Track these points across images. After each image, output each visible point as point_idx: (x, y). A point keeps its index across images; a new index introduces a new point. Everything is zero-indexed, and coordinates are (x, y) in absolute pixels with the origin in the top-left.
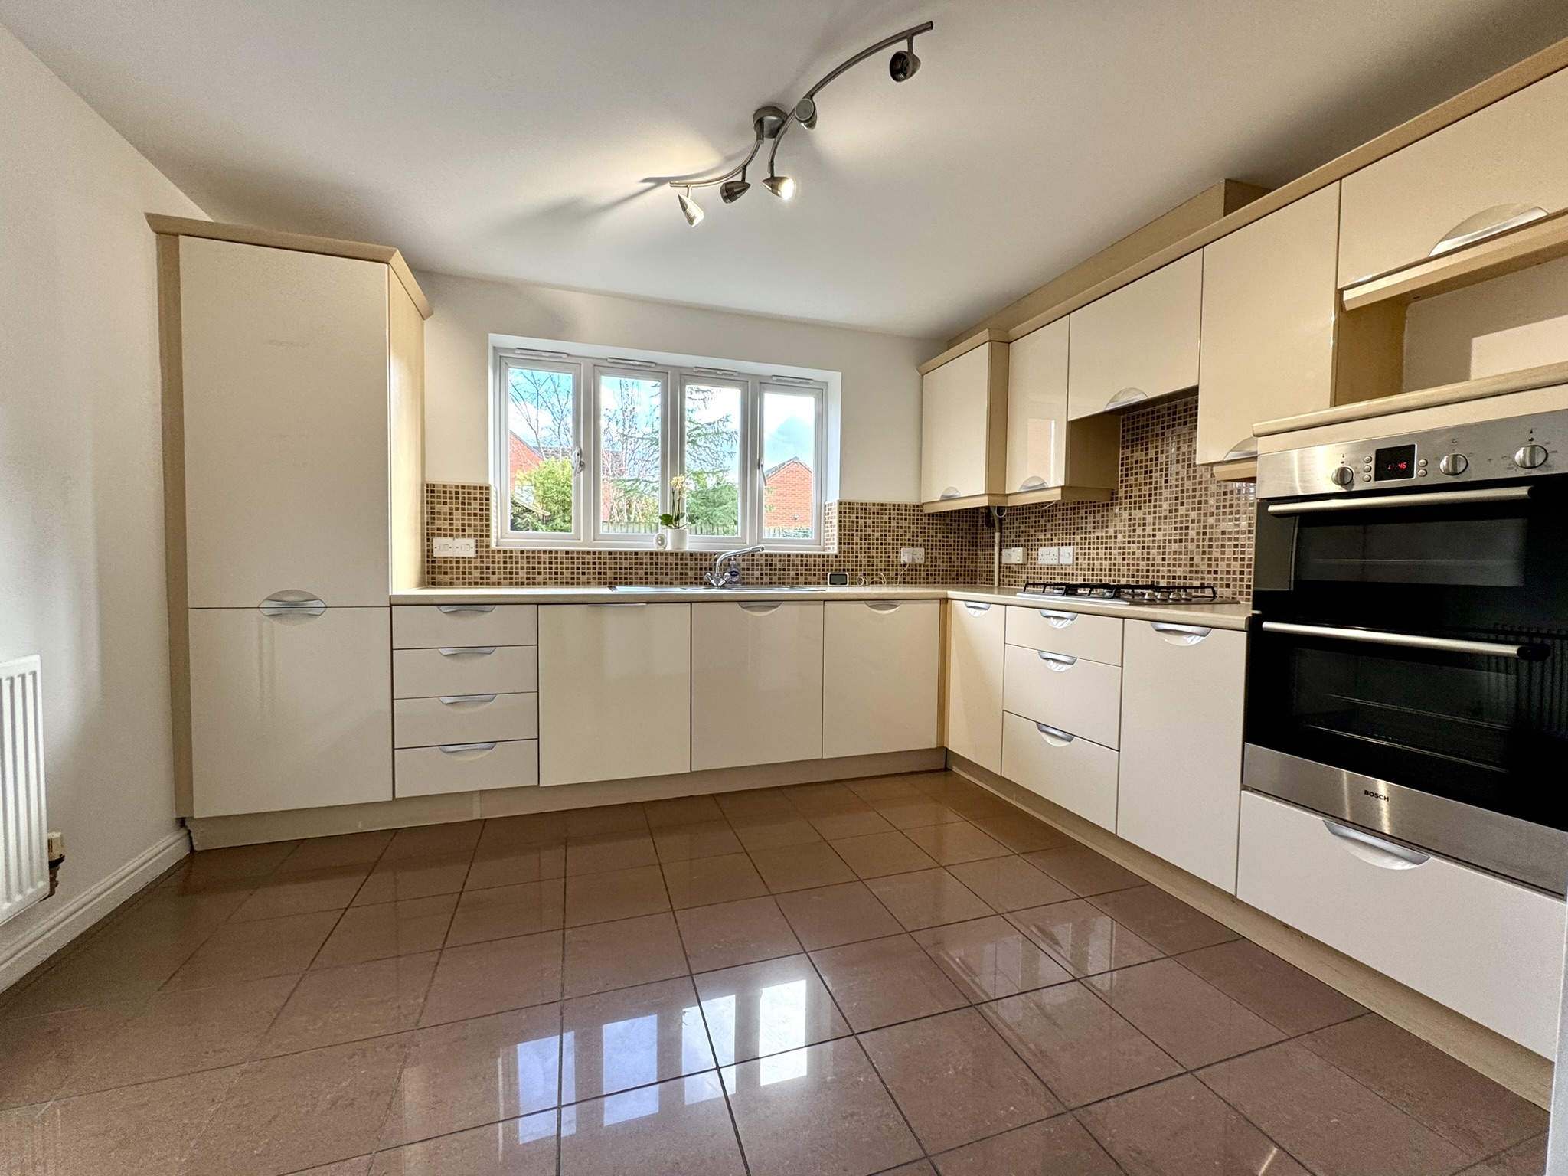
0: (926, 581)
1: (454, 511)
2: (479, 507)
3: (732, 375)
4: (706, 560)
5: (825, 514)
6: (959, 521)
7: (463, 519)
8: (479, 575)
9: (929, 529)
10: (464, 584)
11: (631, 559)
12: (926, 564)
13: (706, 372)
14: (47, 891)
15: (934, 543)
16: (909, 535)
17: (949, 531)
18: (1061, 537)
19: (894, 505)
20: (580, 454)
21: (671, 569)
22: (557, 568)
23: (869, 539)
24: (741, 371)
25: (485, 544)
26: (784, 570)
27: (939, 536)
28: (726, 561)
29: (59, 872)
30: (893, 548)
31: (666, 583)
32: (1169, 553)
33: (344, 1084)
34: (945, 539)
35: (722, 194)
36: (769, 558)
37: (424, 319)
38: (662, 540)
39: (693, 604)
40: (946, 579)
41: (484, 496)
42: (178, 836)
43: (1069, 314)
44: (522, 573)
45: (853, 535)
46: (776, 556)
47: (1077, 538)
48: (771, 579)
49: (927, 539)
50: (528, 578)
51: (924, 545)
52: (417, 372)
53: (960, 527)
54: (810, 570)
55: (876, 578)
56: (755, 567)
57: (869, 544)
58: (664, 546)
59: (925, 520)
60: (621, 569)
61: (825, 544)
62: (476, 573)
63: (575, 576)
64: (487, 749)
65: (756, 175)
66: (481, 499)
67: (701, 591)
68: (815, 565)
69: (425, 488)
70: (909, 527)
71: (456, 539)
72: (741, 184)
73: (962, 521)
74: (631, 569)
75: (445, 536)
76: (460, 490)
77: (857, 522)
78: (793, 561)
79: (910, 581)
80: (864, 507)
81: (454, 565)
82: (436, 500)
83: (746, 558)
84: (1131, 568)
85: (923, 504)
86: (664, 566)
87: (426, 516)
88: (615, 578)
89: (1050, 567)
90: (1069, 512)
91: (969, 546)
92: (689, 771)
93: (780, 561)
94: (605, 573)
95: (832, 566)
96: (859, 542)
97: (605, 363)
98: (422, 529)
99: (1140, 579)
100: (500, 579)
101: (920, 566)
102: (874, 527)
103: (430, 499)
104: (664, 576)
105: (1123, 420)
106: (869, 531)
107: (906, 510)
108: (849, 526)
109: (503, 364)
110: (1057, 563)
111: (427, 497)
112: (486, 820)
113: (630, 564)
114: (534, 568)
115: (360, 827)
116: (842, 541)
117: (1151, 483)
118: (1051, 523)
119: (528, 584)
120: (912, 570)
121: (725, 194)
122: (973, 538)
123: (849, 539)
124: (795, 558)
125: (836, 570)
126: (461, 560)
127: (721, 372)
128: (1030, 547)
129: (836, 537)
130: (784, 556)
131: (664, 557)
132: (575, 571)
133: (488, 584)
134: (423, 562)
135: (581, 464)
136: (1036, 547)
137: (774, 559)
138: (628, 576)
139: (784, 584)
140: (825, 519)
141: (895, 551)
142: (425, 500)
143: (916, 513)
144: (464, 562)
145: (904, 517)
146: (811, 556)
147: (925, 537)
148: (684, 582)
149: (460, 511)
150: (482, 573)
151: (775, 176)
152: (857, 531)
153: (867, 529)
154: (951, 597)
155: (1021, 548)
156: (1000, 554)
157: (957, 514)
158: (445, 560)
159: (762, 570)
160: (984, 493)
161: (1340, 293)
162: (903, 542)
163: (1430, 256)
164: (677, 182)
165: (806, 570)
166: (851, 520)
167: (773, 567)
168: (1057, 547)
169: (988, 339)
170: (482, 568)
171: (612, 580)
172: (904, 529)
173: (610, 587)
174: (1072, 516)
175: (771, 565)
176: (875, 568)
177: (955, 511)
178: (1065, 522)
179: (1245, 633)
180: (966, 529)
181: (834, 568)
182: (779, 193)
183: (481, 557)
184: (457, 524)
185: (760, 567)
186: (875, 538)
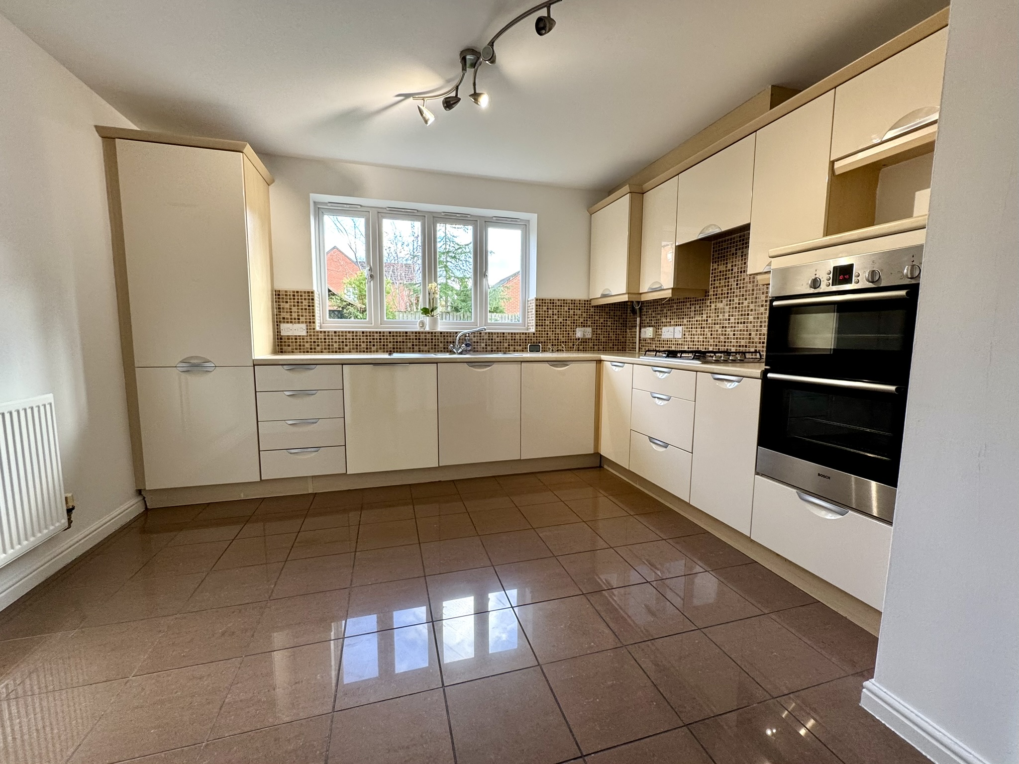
0: (592, 349)
1: (292, 307)
2: (307, 304)
3: (467, 217)
4: (450, 336)
5: (528, 307)
6: (615, 310)
7: (298, 312)
8: (309, 347)
9: (595, 315)
10: (300, 352)
11: (403, 336)
12: (593, 338)
13: (450, 215)
14: (67, 524)
15: (598, 325)
16: (582, 320)
17: (608, 317)
18: (675, 320)
19: (572, 301)
20: (370, 270)
21: (429, 342)
22: (357, 342)
23: (556, 323)
24: (472, 214)
25: (312, 327)
26: (501, 342)
27: (602, 320)
28: (463, 337)
29: (72, 515)
30: (571, 328)
31: (426, 351)
32: (737, 331)
33: (229, 625)
34: (606, 322)
35: (443, 105)
36: (491, 335)
37: (269, 185)
38: (423, 324)
39: (438, 364)
40: (606, 348)
41: (311, 298)
42: (137, 500)
43: (678, 174)
44: (336, 345)
45: (545, 320)
46: (495, 333)
47: (685, 320)
48: (492, 348)
49: (593, 322)
50: (339, 349)
51: (592, 326)
52: (266, 220)
53: (616, 314)
54: (517, 342)
55: (560, 348)
56: (482, 341)
57: (555, 326)
58: (424, 328)
59: (592, 310)
60: (397, 342)
61: (528, 326)
62: (307, 345)
63: (369, 347)
64: (313, 452)
65: (464, 92)
66: (309, 299)
67: (447, 356)
68: (520, 340)
69: (274, 293)
70: (582, 315)
71: (294, 324)
72: (455, 98)
73: (617, 310)
74: (403, 342)
75: (288, 322)
76: (296, 294)
77: (548, 312)
78: (506, 337)
79: (582, 349)
80: (552, 302)
81: (294, 340)
82: (281, 300)
83: (476, 335)
84: (715, 340)
85: (591, 299)
86: (424, 341)
87: (275, 310)
88: (394, 348)
89: (669, 340)
90: (680, 304)
91: (621, 327)
92: (438, 466)
93: (498, 337)
94: (387, 345)
95: (531, 340)
96: (549, 324)
97: (385, 211)
98: (273, 318)
99: (720, 348)
100: (322, 349)
101: (589, 339)
102: (558, 315)
103: (277, 300)
104: (424, 347)
105: (714, 244)
106: (555, 317)
107: (580, 304)
108: (542, 314)
109: (320, 212)
110: (672, 337)
111: (276, 298)
112: (316, 493)
113: (403, 339)
114: (343, 342)
115: (243, 497)
116: (538, 324)
117: (728, 286)
118: (670, 311)
119: (340, 352)
120: (584, 342)
121: (445, 105)
122: (624, 321)
123: (542, 323)
124: (508, 335)
125: (534, 342)
126: (298, 337)
127: (459, 215)
128: (657, 327)
129: (534, 321)
130: (501, 333)
131: (424, 334)
132: (369, 344)
133: (315, 352)
134: (274, 338)
135: (371, 276)
136: (661, 327)
137: (494, 335)
138: (402, 347)
139: (500, 351)
140: (528, 309)
141: (572, 330)
142: (275, 300)
143: (586, 305)
144: (300, 339)
145: (578, 308)
146: (518, 334)
147: (592, 320)
148: (436, 350)
149: (296, 307)
150: (311, 345)
151: (477, 92)
152: (548, 317)
153: (554, 316)
154: (603, 359)
155: (652, 328)
156: (640, 332)
157: (613, 306)
158: (288, 338)
159: (486, 342)
160: (625, 292)
161: (832, 163)
162: (578, 324)
163: (883, 140)
164: (417, 96)
165: (515, 342)
166: (544, 310)
167: (493, 341)
168: (673, 327)
169: (629, 191)
170: (311, 342)
171: (392, 350)
172: (578, 316)
173: (390, 354)
174: (682, 307)
175: (492, 339)
176: (559, 341)
177: (612, 304)
178: (678, 311)
179: (760, 380)
180: (619, 316)
181: (533, 341)
182: (479, 103)
183: (310, 335)
184: (295, 315)
185: (485, 341)
186: (559, 321)
